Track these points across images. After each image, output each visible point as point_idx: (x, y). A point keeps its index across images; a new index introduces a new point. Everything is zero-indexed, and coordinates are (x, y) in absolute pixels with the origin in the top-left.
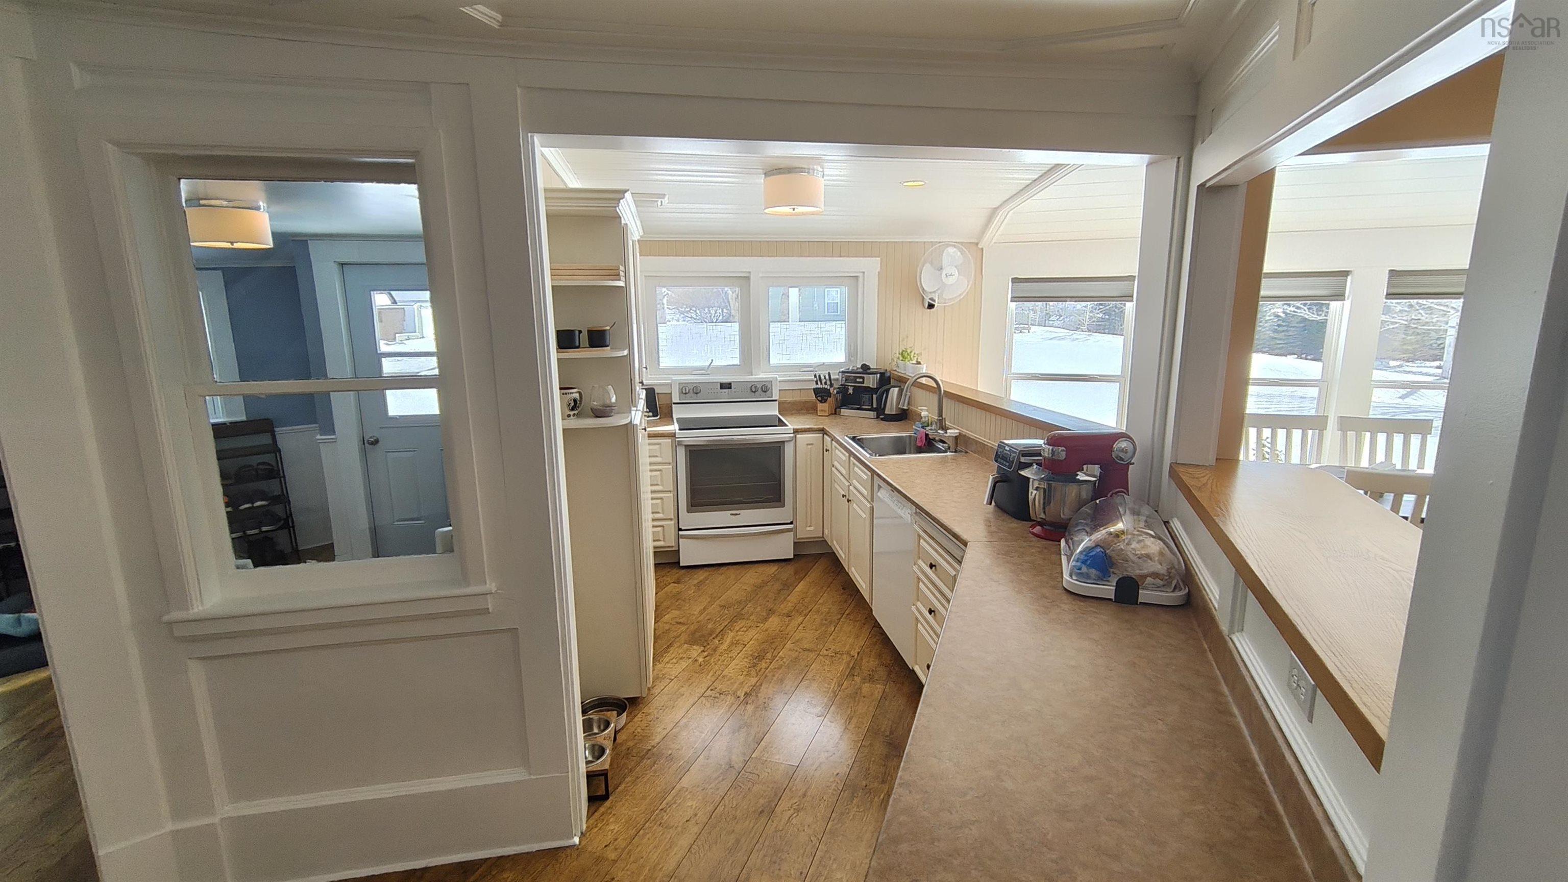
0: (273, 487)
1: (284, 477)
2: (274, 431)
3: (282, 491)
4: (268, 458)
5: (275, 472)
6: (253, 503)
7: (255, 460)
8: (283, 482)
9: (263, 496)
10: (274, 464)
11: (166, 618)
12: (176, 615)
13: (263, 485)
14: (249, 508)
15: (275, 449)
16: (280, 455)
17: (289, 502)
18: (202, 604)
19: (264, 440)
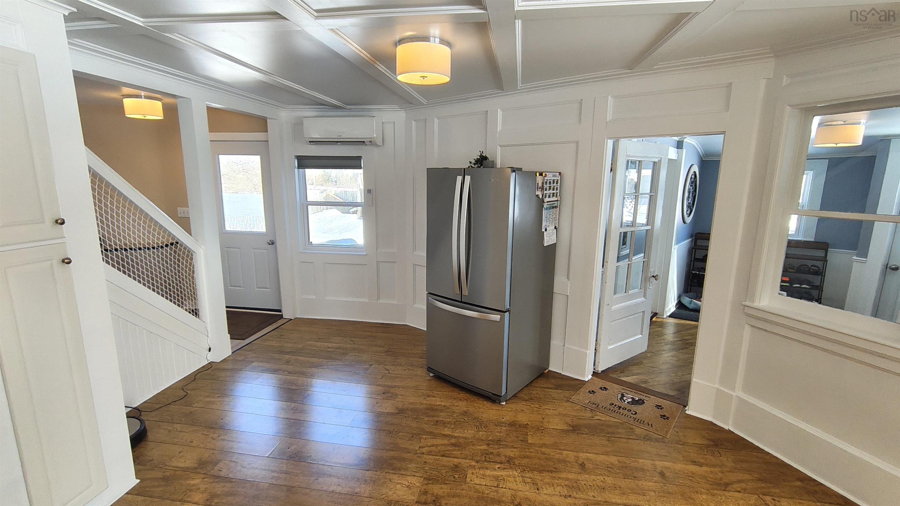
0: (816, 280)
1: (825, 276)
2: (828, 250)
3: (821, 284)
4: (819, 264)
5: (820, 273)
6: (801, 285)
7: (810, 263)
8: (823, 278)
9: (809, 283)
10: (821, 269)
11: (743, 303)
12: (747, 303)
13: (810, 277)
14: (799, 287)
15: (825, 260)
16: (826, 264)
17: (822, 291)
18: (759, 303)
19: (820, 253)
